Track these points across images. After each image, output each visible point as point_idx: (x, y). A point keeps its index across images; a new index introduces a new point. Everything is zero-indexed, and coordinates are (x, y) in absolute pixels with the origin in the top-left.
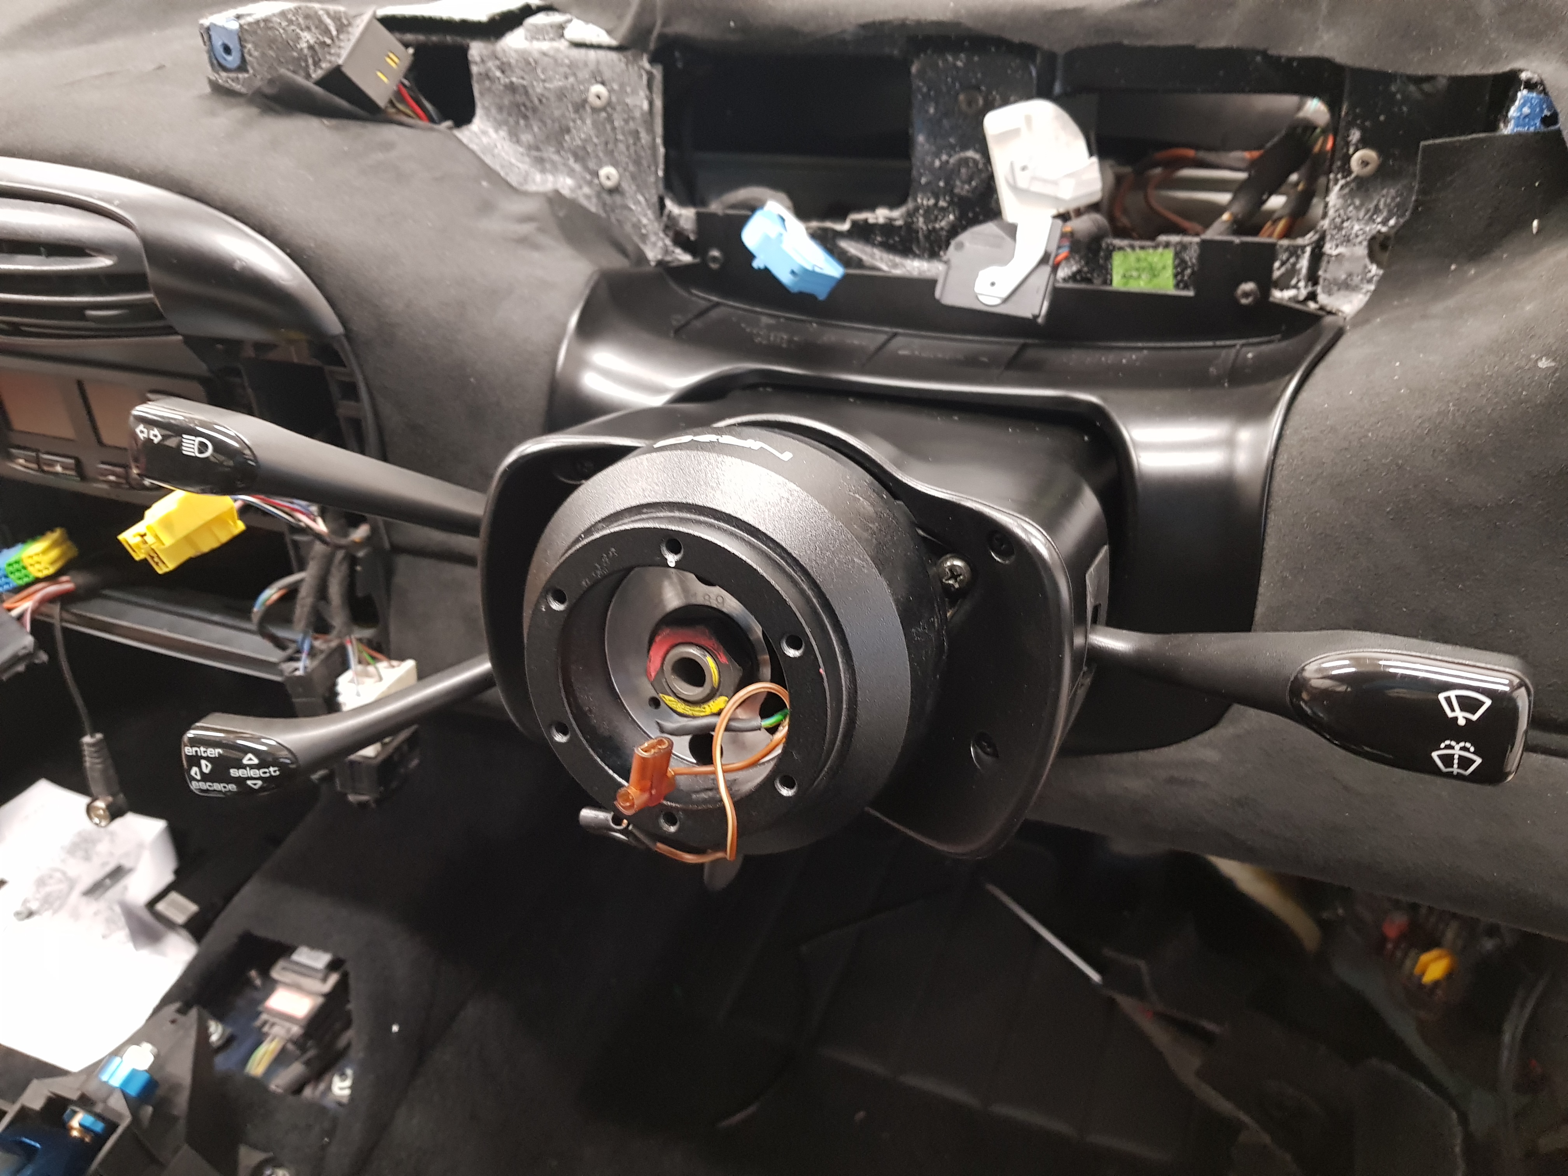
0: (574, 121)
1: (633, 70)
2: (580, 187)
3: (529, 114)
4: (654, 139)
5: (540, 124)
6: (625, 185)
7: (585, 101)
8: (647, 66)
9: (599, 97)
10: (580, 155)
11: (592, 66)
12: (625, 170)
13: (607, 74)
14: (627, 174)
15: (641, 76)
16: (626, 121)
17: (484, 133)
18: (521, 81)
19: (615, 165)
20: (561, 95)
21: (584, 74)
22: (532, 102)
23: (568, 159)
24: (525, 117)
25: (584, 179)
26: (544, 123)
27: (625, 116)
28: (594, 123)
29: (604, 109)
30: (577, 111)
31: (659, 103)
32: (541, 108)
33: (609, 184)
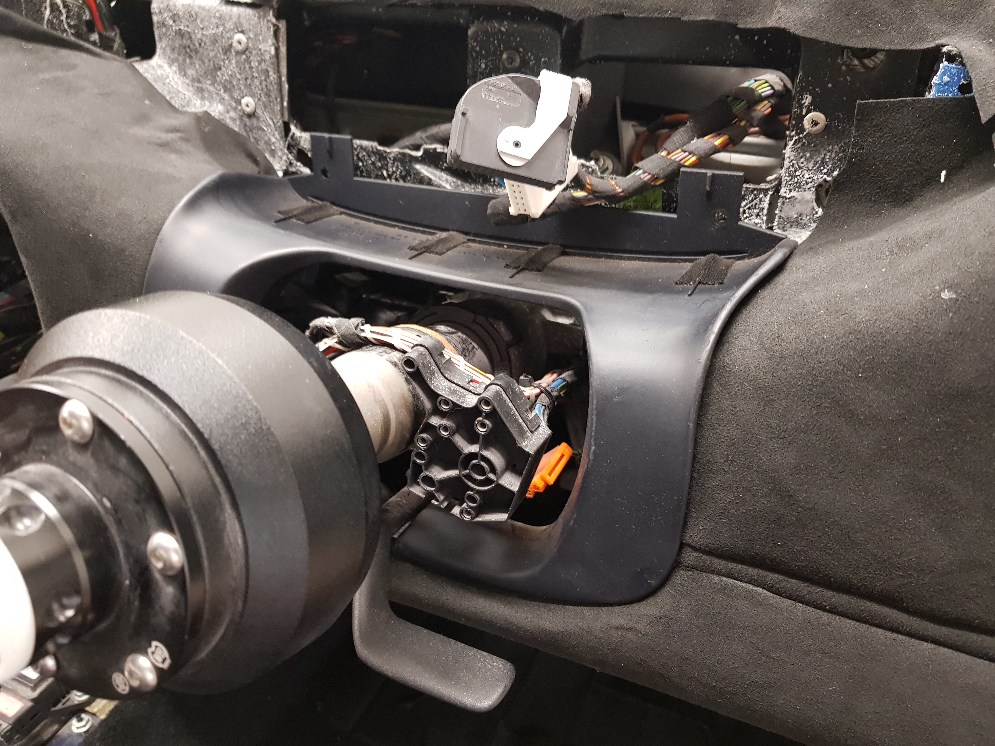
0: (223, 60)
1: (263, 23)
2: (228, 112)
3: (193, 54)
4: (280, 78)
5: (200, 62)
6: (259, 112)
7: (231, 46)
8: (274, 20)
9: (240, 43)
10: (228, 88)
11: (235, 19)
12: (259, 100)
13: (246, 27)
14: (261, 103)
15: (269, 28)
16: (260, 63)
17: (160, 67)
18: (186, 29)
19: (252, 96)
20: (214, 40)
21: (229, 25)
22: (194, 45)
23: (220, 90)
24: (190, 57)
25: (230, 105)
26: (203, 62)
27: (259, 59)
28: (237, 62)
29: (244, 52)
30: (225, 53)
31: (283, 50)
32: (201, 50)
33: (248, 110)
